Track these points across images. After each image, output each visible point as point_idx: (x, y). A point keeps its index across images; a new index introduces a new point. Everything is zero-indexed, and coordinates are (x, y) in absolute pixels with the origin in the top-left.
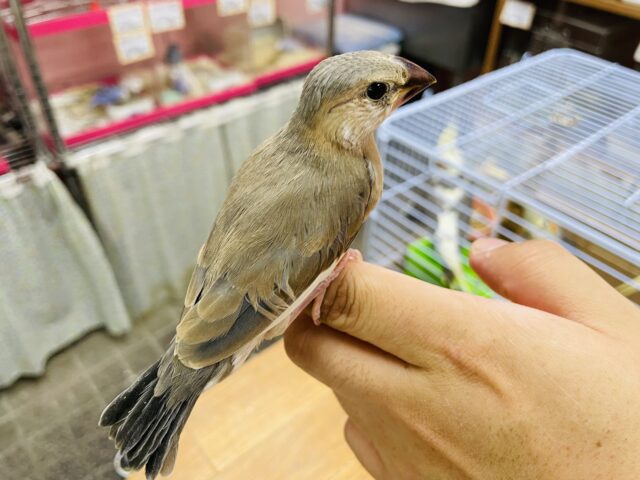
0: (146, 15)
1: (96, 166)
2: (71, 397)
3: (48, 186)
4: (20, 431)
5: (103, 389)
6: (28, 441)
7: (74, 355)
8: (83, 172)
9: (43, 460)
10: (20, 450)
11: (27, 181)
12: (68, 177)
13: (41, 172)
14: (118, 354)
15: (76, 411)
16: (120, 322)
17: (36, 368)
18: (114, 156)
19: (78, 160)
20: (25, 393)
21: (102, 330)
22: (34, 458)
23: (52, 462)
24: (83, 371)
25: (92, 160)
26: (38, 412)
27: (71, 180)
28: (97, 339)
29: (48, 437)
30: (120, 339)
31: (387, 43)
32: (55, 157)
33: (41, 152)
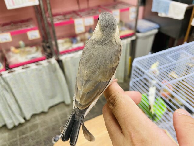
0: (84, 21)
1: (67, 60)
2: (53, 119)
3: (55, 64)
4: (39, 126)
5: (61, 118)
6: (41, 129)
7: (56, 108)
8: (64, 61)
9: (44, 135)
10: (39, 131)
11: (49, 62)
12: (60, 62)
13: (53, 60)
14: (67, 110)
15: (54, 123)
16: (68, 101)
17: (46, 110)
18: (72, 58)
19: (63, 58)
20: (42, 116)
21: (63, 102)
22: (41, 134)
23: (46, 136)
24: (57, 113)
25: (66, 58)
26: (45, 122)
27: (60, 63)
28: (62, 105)
29: (46, 129)
30: (68, 106)
31: (155, 29)
32: (57, 57)
33: (54, 55)
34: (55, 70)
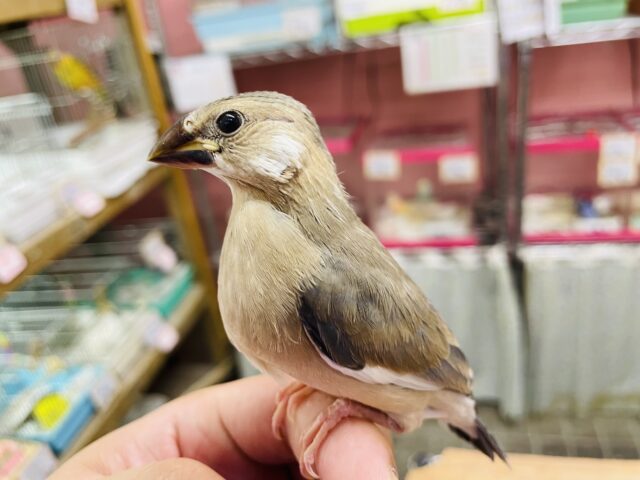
13: (497, 256)
18: (562, 263)
19: (530, 255)
32: (513, 247)
34: (492, 289)
